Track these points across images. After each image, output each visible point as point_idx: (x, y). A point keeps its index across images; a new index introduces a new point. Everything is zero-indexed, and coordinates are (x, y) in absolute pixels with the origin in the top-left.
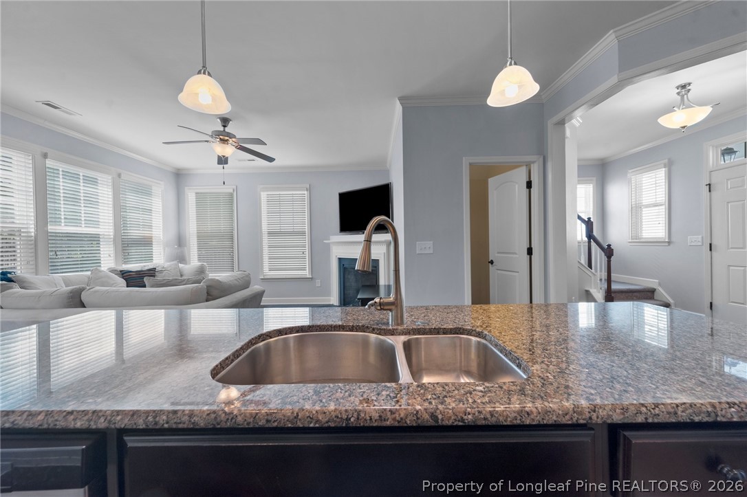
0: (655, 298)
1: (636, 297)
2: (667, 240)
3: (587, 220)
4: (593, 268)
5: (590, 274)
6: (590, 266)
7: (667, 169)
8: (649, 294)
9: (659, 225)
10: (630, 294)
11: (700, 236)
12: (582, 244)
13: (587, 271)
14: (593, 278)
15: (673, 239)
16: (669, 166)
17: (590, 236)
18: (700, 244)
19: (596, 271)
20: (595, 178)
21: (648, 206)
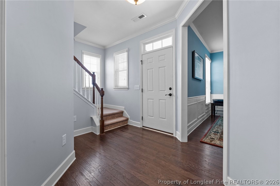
0: (123, 116)
1: (116, 116)
2: (127, 87)
3: (92, 73)
4: (95, 103)
5: (93, 107)
6: (94, 102)
7: (127, 53)
8: (121, 114)
9: (125, 80)
10: (113, 116)
11: (139, 85)
12: (89, 89)
13: (92, 105)
14: (95, 109)
15: (130, 87)
16: (128, 51)
17: (94, 83)
18: (139, 89)
19: (96, 104)
20: (101, 56)
21: (121, 71)
